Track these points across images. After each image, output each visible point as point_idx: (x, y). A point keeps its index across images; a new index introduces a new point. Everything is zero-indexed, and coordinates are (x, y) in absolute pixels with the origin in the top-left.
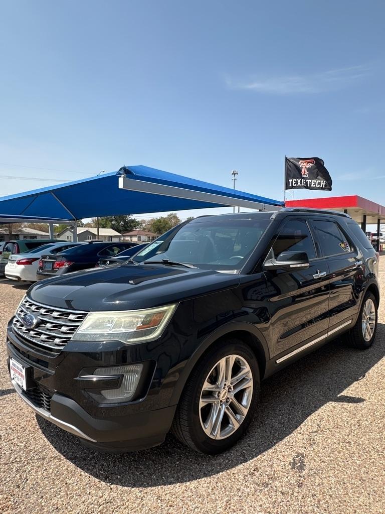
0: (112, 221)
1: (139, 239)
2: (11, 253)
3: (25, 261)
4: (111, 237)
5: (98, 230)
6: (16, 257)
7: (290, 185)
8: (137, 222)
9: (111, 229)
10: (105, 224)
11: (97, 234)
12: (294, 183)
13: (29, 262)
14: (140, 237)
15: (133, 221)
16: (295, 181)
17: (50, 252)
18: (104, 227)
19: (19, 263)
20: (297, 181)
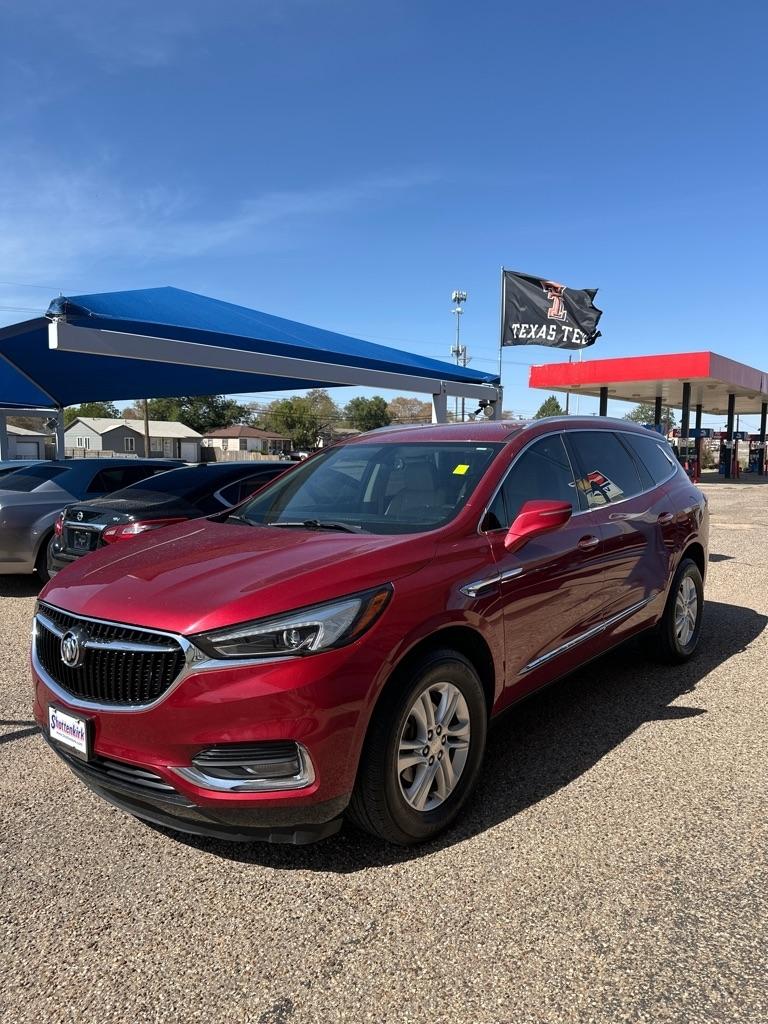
0: (180, 404)
1: (243, 446)
4: (179, 440)
5: (147, 425)
7: (514, 337)
8: (238, 407)
9: (179, 424)
10: (165, 412)
12: (522, 331)
14: (245, 442)
15: (228, 406)
16: (525, 328)
18: (163, 418)
20: (530, 328)
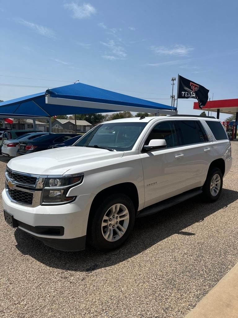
2: (7, 138)
3: (11, 144)
4: (85, 126)
5: (76, 121)
6: (8, 142)
7: (183, 96)
9: (85, 121)
10: (81, 117)
11: (75, 124)
12: (186, 94)
13: (14, 145)
15: (100, 115)
16: (187, 93)
17: (28, 139)
18: (80, 119)
19: (8, 146)
